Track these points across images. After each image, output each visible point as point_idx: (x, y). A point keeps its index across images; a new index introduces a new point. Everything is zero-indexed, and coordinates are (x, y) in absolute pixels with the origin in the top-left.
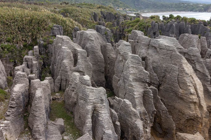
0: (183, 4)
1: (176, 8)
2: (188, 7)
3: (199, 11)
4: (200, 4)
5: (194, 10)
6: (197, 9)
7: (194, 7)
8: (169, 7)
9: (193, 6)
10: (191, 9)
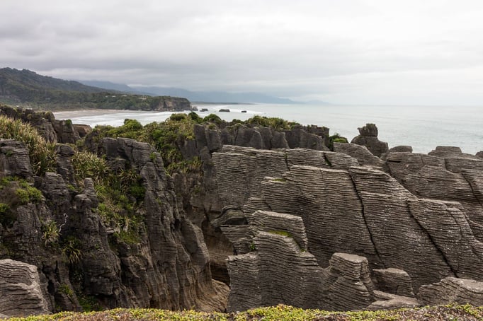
0: (109, 94)
1: (96, 102)
2: (120, 101)
3: (143, 110)
4: (141, 96)
5: (133, 107)
6: (138, 105)
7: (131, 100)
8: (81, 99)
9: (128, 100)
10: (126, 105)
